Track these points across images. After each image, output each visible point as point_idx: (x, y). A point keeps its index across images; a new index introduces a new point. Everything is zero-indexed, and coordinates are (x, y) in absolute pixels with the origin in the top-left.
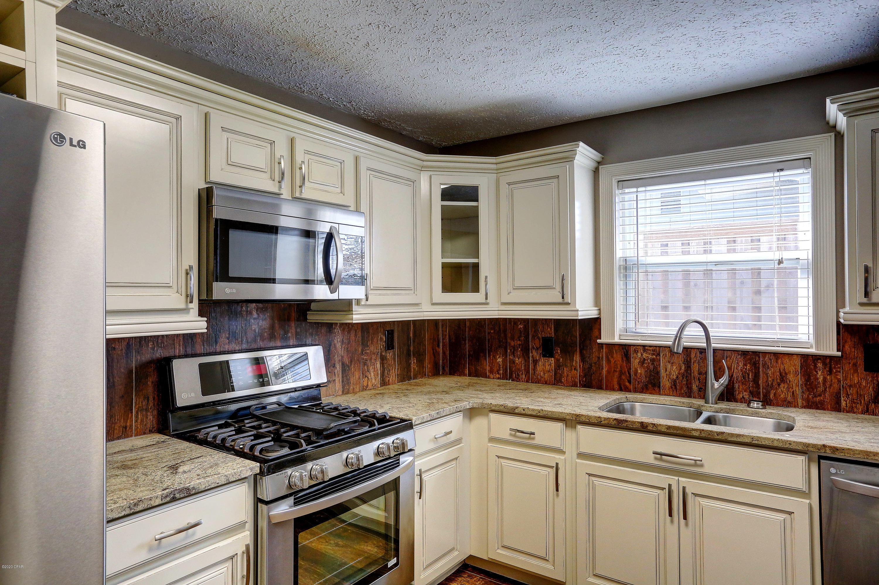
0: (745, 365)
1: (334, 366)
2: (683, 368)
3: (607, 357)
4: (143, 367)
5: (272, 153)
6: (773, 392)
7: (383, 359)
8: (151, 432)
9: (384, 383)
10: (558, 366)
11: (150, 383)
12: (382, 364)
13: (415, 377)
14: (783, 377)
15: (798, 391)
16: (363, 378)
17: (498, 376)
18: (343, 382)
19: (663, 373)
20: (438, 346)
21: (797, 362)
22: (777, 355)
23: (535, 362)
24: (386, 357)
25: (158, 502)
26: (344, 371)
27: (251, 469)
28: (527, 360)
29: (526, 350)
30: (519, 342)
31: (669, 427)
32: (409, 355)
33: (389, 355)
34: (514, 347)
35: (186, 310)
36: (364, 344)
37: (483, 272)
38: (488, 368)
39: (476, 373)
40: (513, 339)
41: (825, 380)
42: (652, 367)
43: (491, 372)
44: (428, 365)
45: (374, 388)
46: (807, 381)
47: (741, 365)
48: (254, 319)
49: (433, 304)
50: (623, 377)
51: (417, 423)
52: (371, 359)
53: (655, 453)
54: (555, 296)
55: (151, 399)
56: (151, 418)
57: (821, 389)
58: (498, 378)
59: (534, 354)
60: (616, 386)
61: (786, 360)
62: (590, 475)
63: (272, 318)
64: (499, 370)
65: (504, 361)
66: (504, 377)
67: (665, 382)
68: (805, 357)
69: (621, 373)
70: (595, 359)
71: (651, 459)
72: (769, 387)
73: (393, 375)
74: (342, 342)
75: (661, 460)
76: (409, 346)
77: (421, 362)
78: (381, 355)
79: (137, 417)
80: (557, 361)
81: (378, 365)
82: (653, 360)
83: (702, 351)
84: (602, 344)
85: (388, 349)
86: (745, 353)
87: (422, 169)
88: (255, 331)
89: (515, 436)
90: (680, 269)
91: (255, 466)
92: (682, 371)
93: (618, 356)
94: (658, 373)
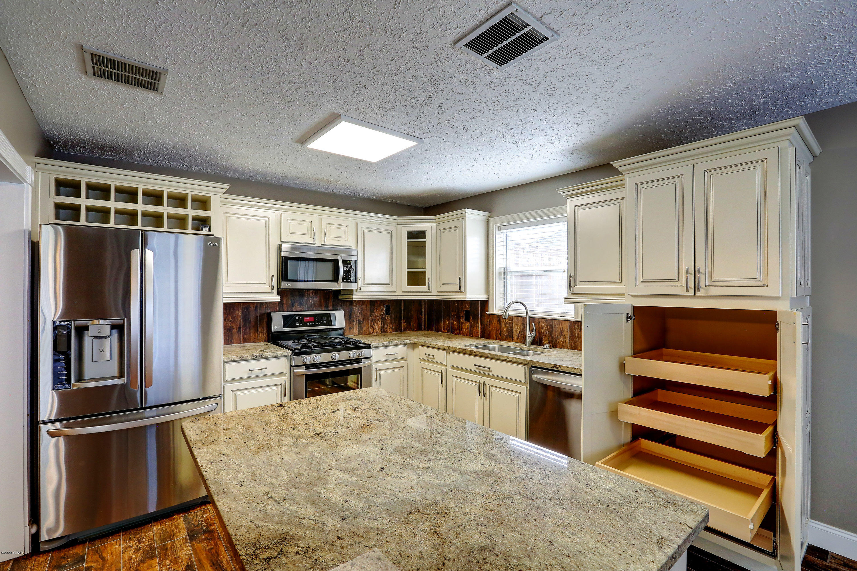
0: (547, 326)
1: (354, 321)
2: (522, 327)
3: (491, 321)
4: (261, 315)
5: (311, 227)
6: (558, 341)
7: (383, 319)
8: (265, 341)
9: (384, 332)
10: (471, 326)
11: (264, 322)
12: (383, 322)
13: (405, 330)
14: (562, 333)
15: (568, 341)
16: (371, 328)
17: (447, 331)
18: (358, 329)
19: (514, 330)
20: (422, 315)
21: (568, 324)
22: (559, 320)
23: (462, 324)
24: (385, 319)
25: (250, 358)
26: (359, 324)
27: (287, 353)
28: (458, 323)
29: (458, 318)
30: (455, 313)
31: (480, 353)
32: (400, 319)
33: (388, 317)
34: (453, 315)
35: (272, 293)
36: (372, 311)
37: (428, 276)
38: (443, 327)
39: (438, 330)
40: (453, 311)
41: (578, 334)
42: (509, 327)
43: (444, 329)
44: (413, 325)
45: (378, 333)
46: (571, 334)
47: (545, 326)
48: (311, 297)
49: (402, 292)
50: (498, 332)
51: (374, 346)
52: (376, 319)
53: (475, 365)
54: (456, 288)
55: (265, 328)
56: (265, 336)
57: (576, 339)
58: (447, 332)
59: (461, 320)
60: (495, 337)
61: (563, 323)
62: (454, 376)
63: (320, 297)
64: (447, 328)
65: (449, 323)
66: (449, 332)
67: (515, 335)
68: (571, 322)
69: (497, 330)
70: (486, 323)
71: (474, 368)
72: (556, 338)
73: (390, 328)
74: (358, 309)
75: (478, 369)
76: (401, 314)
77: (409, 321)
78: (382, 317)
79: (259, 335)
80: (471, 323)
81: (380, 322)
82: (510, 323)
83: (524, 318)
84: (489, 315)
85: (387, 314)
86: (547, 320)
87: (398, 224)
88: (311, 302)
89: (428, 357)
90: (519, 274)
91: (289, 352)
92: (521, 329)
93: (495, 321)
94: (512, 330)
